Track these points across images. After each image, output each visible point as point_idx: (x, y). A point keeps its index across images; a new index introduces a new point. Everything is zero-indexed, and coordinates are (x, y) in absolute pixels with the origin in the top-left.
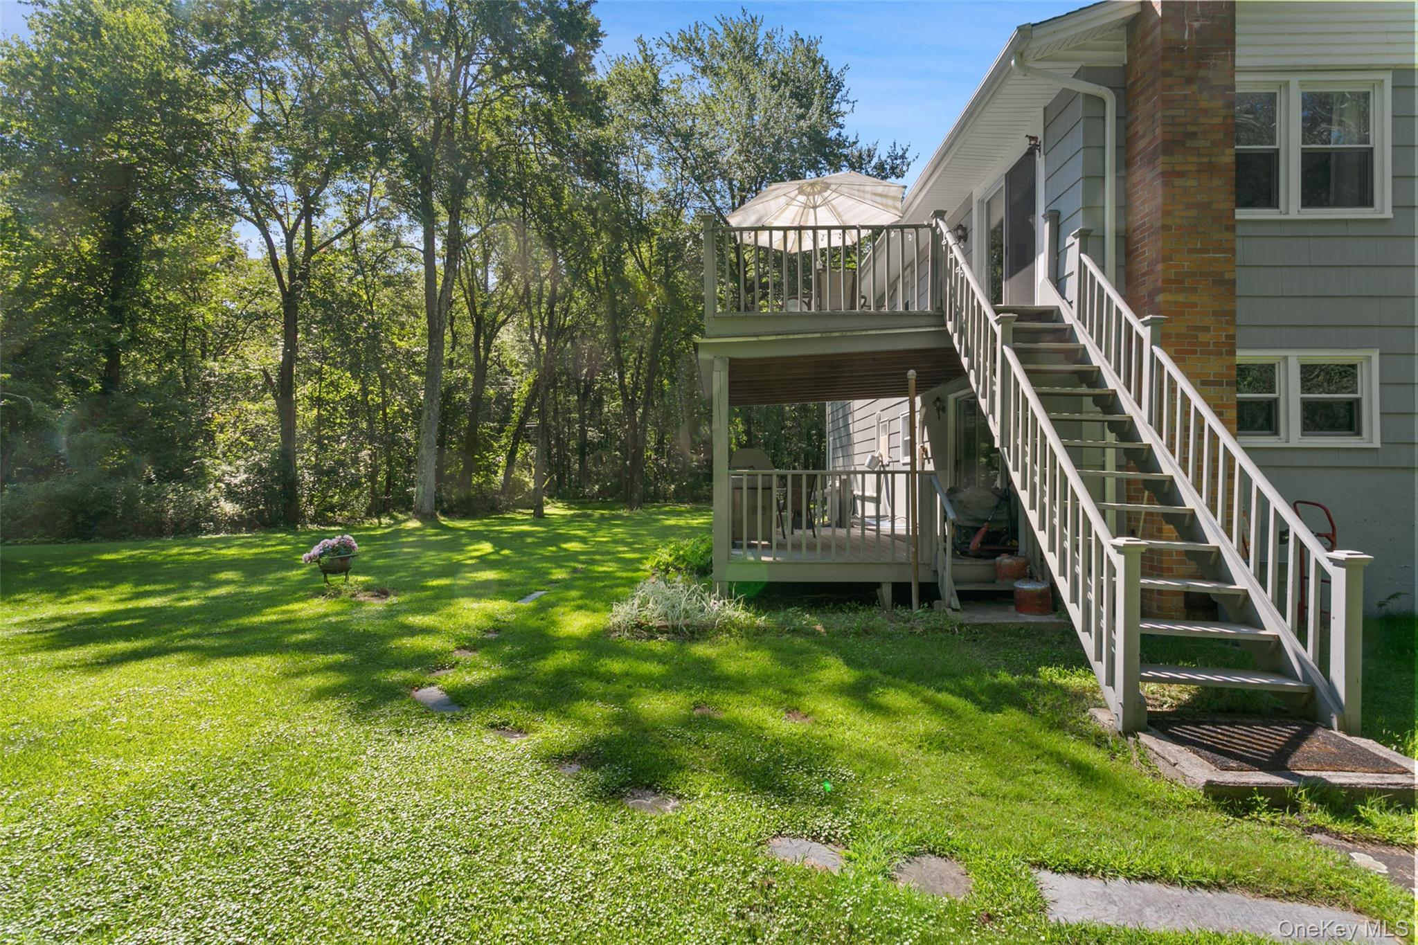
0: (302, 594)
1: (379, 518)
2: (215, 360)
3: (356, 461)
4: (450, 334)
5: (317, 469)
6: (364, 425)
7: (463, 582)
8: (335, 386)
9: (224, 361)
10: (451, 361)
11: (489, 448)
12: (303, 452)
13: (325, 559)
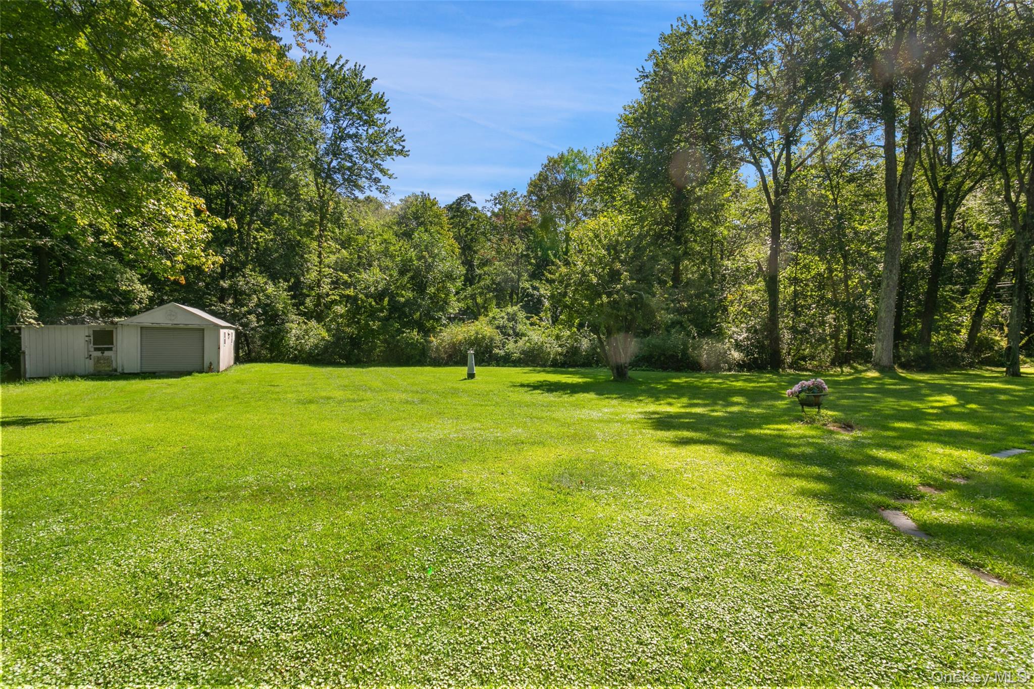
0: (787, 418)
1: (841, 367)
2: (728, 260)
3: (822, 323)
4: (909, 211)
5: (793, 329)
6: (830, 296)
7: (926, 428)
8: (807, 267)
9: (734, 260)
10: (910, 235)
11: (951, 309)
12: (783, 317)
13: (803, 395)
